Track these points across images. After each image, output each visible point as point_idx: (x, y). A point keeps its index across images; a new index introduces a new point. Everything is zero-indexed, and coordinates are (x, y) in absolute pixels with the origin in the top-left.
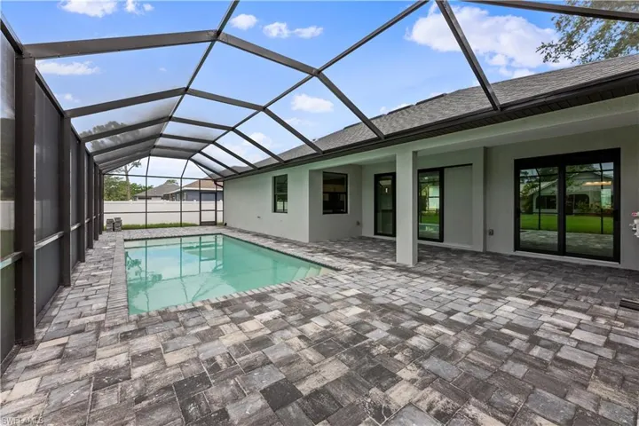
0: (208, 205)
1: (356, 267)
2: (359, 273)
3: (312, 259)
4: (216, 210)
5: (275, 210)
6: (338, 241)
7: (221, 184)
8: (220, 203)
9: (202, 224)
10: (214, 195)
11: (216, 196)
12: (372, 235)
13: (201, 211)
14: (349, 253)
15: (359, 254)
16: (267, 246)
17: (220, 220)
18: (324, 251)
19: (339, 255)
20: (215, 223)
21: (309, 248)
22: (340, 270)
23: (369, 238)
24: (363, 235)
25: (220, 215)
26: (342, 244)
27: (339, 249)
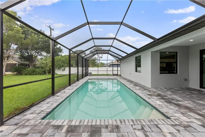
0: (115, 68)
1: (184, 118)
2: (187, 127)
3: (149, 101)
4: (118, 70)
5: (136, 71)
6: (170, 89)
7: (119, 61)
8: (119, 68)
9: (113, 75)
10: (117, 65)
11: (118, 65)
12: (198, 88)
13: (113, 71)
14: (178, 101)
15: (187, 103)
16: (129, 87)
17: (119, 74)
18: (159, 95)
19: (169, 101)
20: (117, 75)
21: (150, 91)
22: (168, 118)
23: (195, 90)
24: (190, 87)
25: (119, 72)
26: (173, 92)
27: (170, 95)
